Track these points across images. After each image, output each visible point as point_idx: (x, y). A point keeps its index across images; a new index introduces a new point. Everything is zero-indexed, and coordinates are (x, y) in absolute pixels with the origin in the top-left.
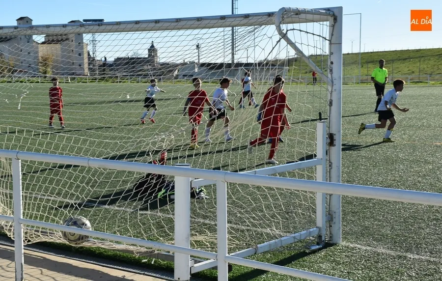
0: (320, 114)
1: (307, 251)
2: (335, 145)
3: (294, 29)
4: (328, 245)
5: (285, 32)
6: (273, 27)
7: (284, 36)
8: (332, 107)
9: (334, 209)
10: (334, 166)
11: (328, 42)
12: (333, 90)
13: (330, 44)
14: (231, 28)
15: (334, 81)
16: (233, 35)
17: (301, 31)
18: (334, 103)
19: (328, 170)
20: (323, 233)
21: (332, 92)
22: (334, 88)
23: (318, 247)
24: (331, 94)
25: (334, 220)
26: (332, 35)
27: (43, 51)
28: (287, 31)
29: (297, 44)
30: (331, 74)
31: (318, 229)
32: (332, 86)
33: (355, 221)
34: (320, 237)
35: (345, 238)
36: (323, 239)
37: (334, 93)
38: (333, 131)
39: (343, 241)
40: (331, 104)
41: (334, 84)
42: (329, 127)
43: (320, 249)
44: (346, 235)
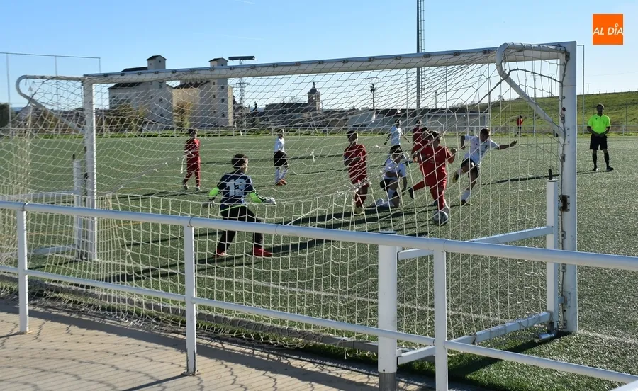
0: (550, 171)
1: (536, 341)
2: (569, 210)
3: (518, 69)
4: (560, 334)
5: (507, 72)
6: (493, 66)
7: (506, 77)
8: (565, 164)
9: (568, 289)
10: (568, 235)
11: (558, 84)
12: (566, 143)
13: (562, 86)
14: (415, 69)
15: (567, 131)
16: (418, 77)
17: (526, 71)
18: (566, 158)
19: (561, 242)
20: (555, 319)
21: (564, 144)
22: (567, 140)
23: (549, 336)
24: (563, 147)
25: (568, 302)
26: (563, 75)
27: (178, 97)
28: (510, 71)
29: (521, 87)
30: (564, 123)
31: (549, 314)
32: (565, 136)
33: (592, 305)
34: (551, 323)
35: (582, 326)
36: (555, 326)
37: (567, 147)
38: (566, 193)
39: (579, 329)
40: (563, 159)
41: (567, 134)
42: (561, 188)
43: (552, 339)
44: (583, 322)
